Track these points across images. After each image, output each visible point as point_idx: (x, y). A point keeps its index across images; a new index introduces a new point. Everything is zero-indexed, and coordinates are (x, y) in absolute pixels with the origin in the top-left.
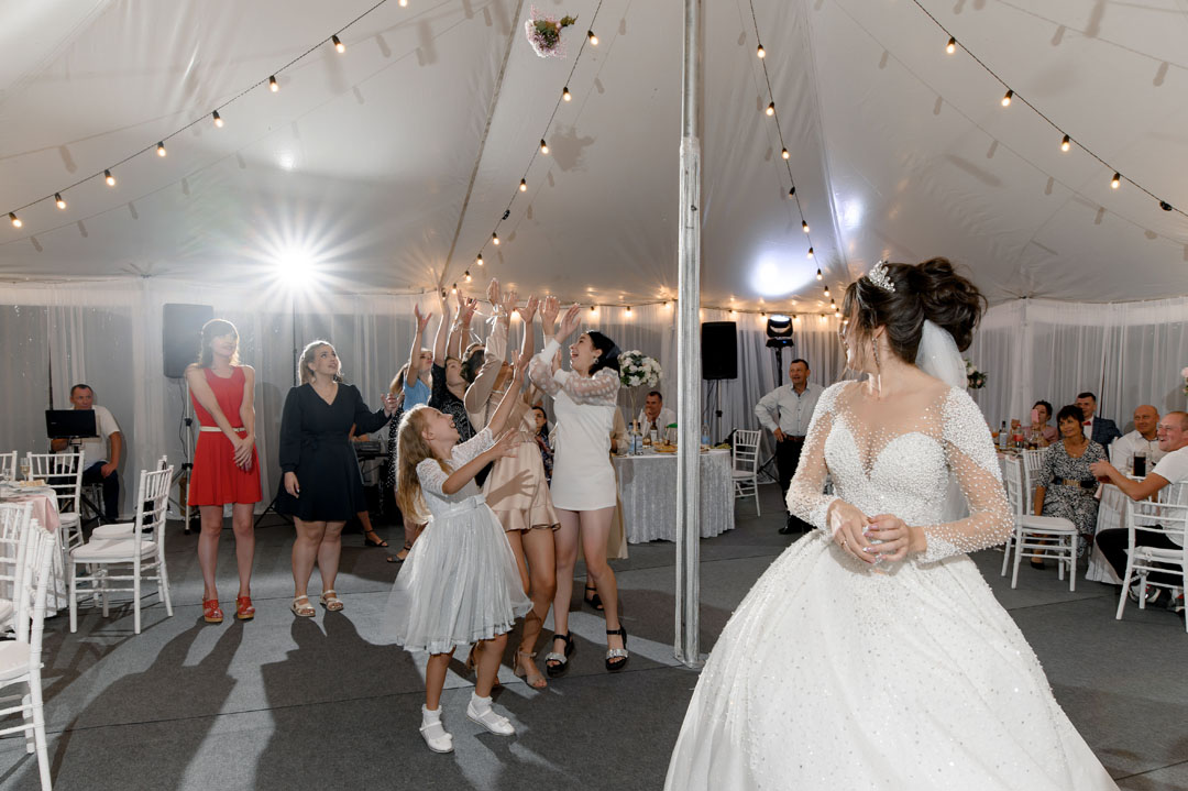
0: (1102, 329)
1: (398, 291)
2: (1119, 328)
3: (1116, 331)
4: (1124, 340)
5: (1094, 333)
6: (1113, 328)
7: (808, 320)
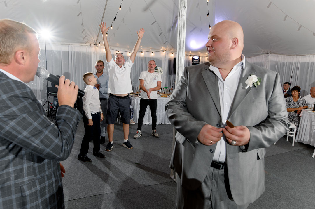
0: (292, 63)
1: (82, 44)
2: (298, 63)
3: (297, 64)
4: (299, 66)
5: (290, 64)
6: (296, 63)
7: (203, 58)
